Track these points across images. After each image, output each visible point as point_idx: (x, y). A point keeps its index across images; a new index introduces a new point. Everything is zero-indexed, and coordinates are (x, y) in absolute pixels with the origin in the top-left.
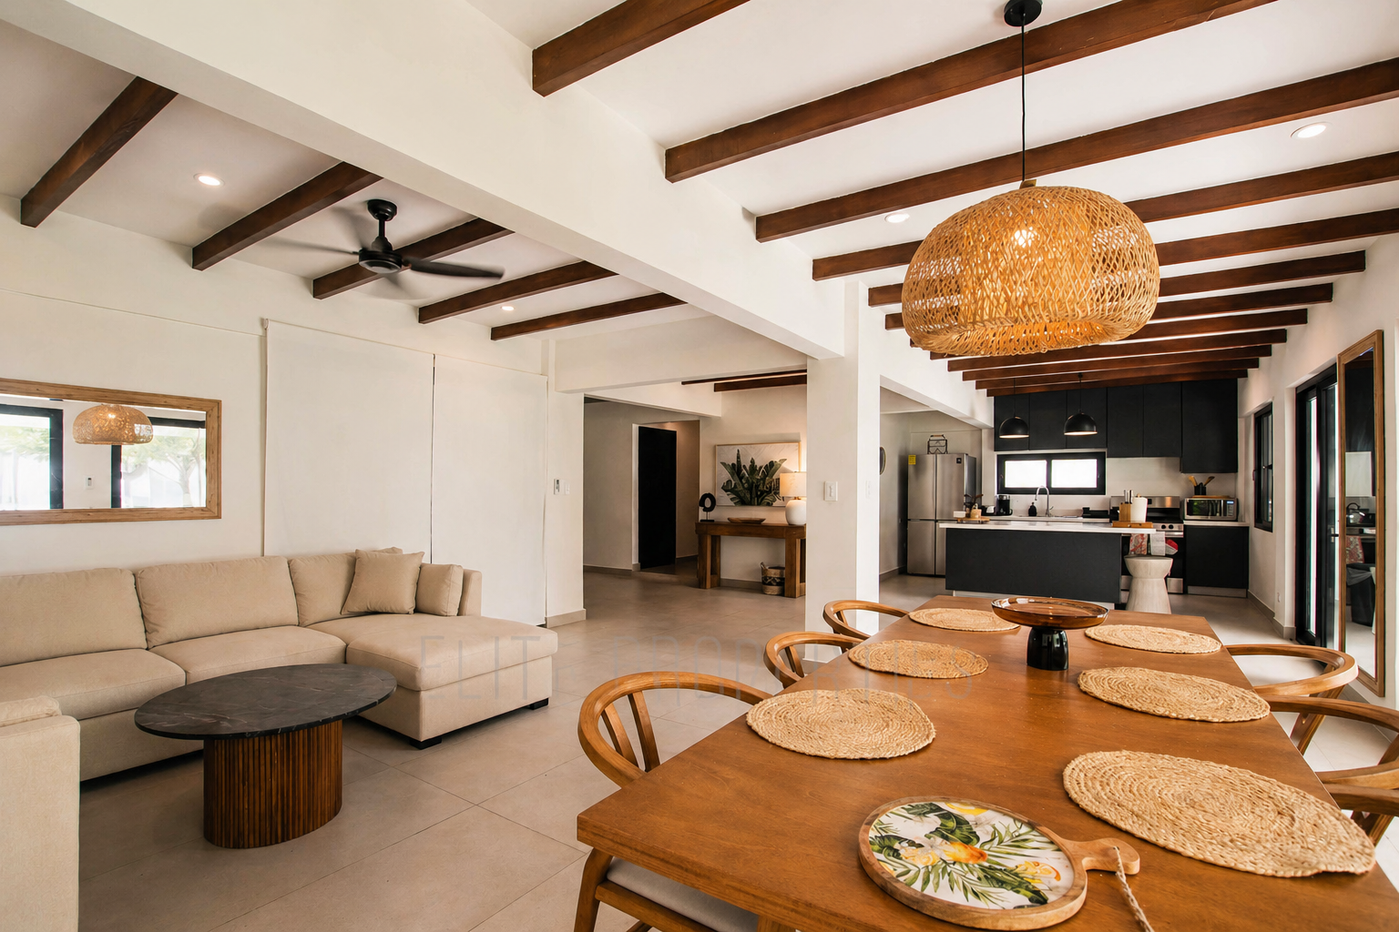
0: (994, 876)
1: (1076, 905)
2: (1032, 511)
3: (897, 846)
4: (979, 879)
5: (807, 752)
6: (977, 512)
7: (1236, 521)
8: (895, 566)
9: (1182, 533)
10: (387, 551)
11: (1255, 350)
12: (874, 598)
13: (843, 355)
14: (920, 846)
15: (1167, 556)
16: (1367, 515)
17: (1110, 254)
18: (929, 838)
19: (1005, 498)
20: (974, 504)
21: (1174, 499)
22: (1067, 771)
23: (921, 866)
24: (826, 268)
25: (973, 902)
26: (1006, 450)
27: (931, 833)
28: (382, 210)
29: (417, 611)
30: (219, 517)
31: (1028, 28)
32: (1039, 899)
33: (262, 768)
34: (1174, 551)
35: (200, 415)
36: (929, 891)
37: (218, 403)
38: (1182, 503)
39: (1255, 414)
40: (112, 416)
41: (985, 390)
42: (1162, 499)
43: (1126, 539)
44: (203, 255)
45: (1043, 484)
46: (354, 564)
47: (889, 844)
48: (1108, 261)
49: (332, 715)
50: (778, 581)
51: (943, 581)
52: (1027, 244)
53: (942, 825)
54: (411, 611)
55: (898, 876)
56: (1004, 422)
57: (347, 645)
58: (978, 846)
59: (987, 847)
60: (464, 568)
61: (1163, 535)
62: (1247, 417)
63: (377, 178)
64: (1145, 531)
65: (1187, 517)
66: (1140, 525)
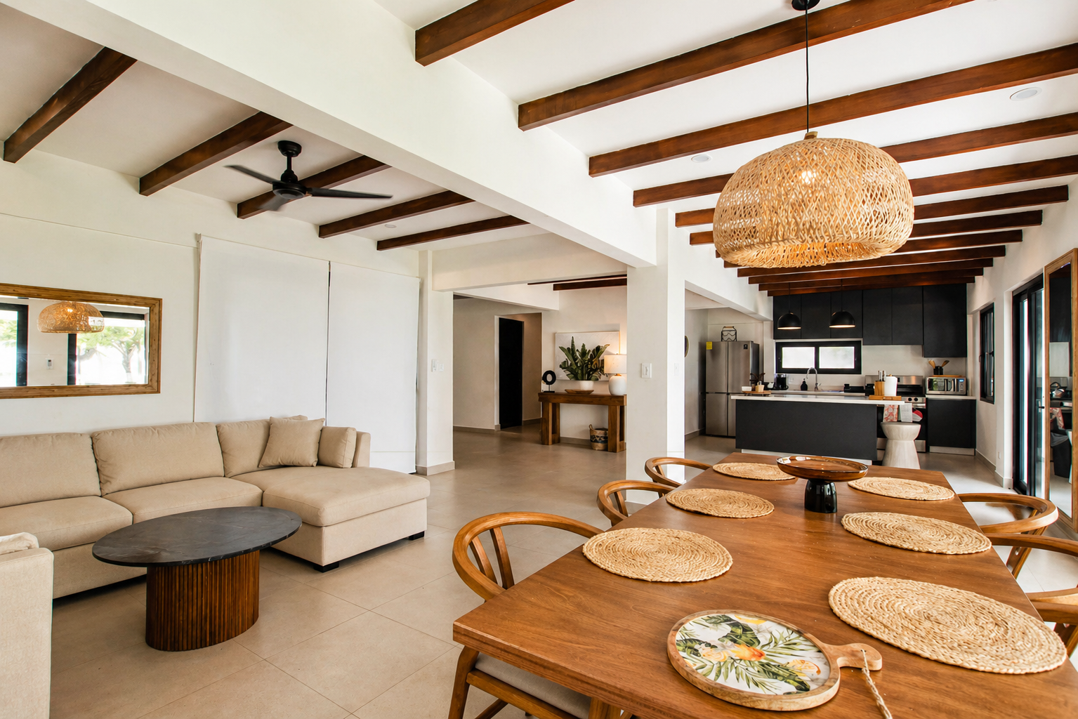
0: (770, 671)
1: (831, 692)
2: (804, 387)
3: (697, 646)
4: (758, 672)
5: (630, 575)
6: (761, 388)
7: (966, 395)
8: (696, 429)
9: (924, 405)
10: (294, 418)
11: (980, 261)
12: (681, 455)
13: (654, 263)
14: (714, 647)
15: (914, 422)
16: (1066, 391)
17: (876, 191)
18: (722, 641)
19: (782, 376)
20: (758, 381)
21: (918, 377)
22: (832, 592)
23: (715, 663)
24: (644, 197)
25: (753, 689)
26: (782, 339)
27: (724, 637)
28: (290, 149)
29: (320, 464)
30: (158, 391)
31: (810, 11)
32: (803, 688)
33: (195, 589)
34: (919, 419)
35: (144, 310)
36: (721, 681)
37: (160, 300)
38: (924, 381)
39: (981, 311)
40: (70, 310)
41: (767, 291)
42: (908, 377)
43: (880, 409)
44: (148, 183)
45: (812, 365)
46: (269, 428)
47: (691, 645)
48: (874, 196)
49: (251, 546)
50: (603, 440)
51: (733, 442)
52: (811, 182)
53: (731, 632)
54: (315, 464)
55: (697, 669)
56: (782, 317)
57: (264, 492)
58: (758, 648)
59: (765, 648)
60: (358, 430)
61: (910, 406)
62: (974, 313)
63: (289, 125)
64: (896, 403)
65: (928, 391)
66: (892, 399)
